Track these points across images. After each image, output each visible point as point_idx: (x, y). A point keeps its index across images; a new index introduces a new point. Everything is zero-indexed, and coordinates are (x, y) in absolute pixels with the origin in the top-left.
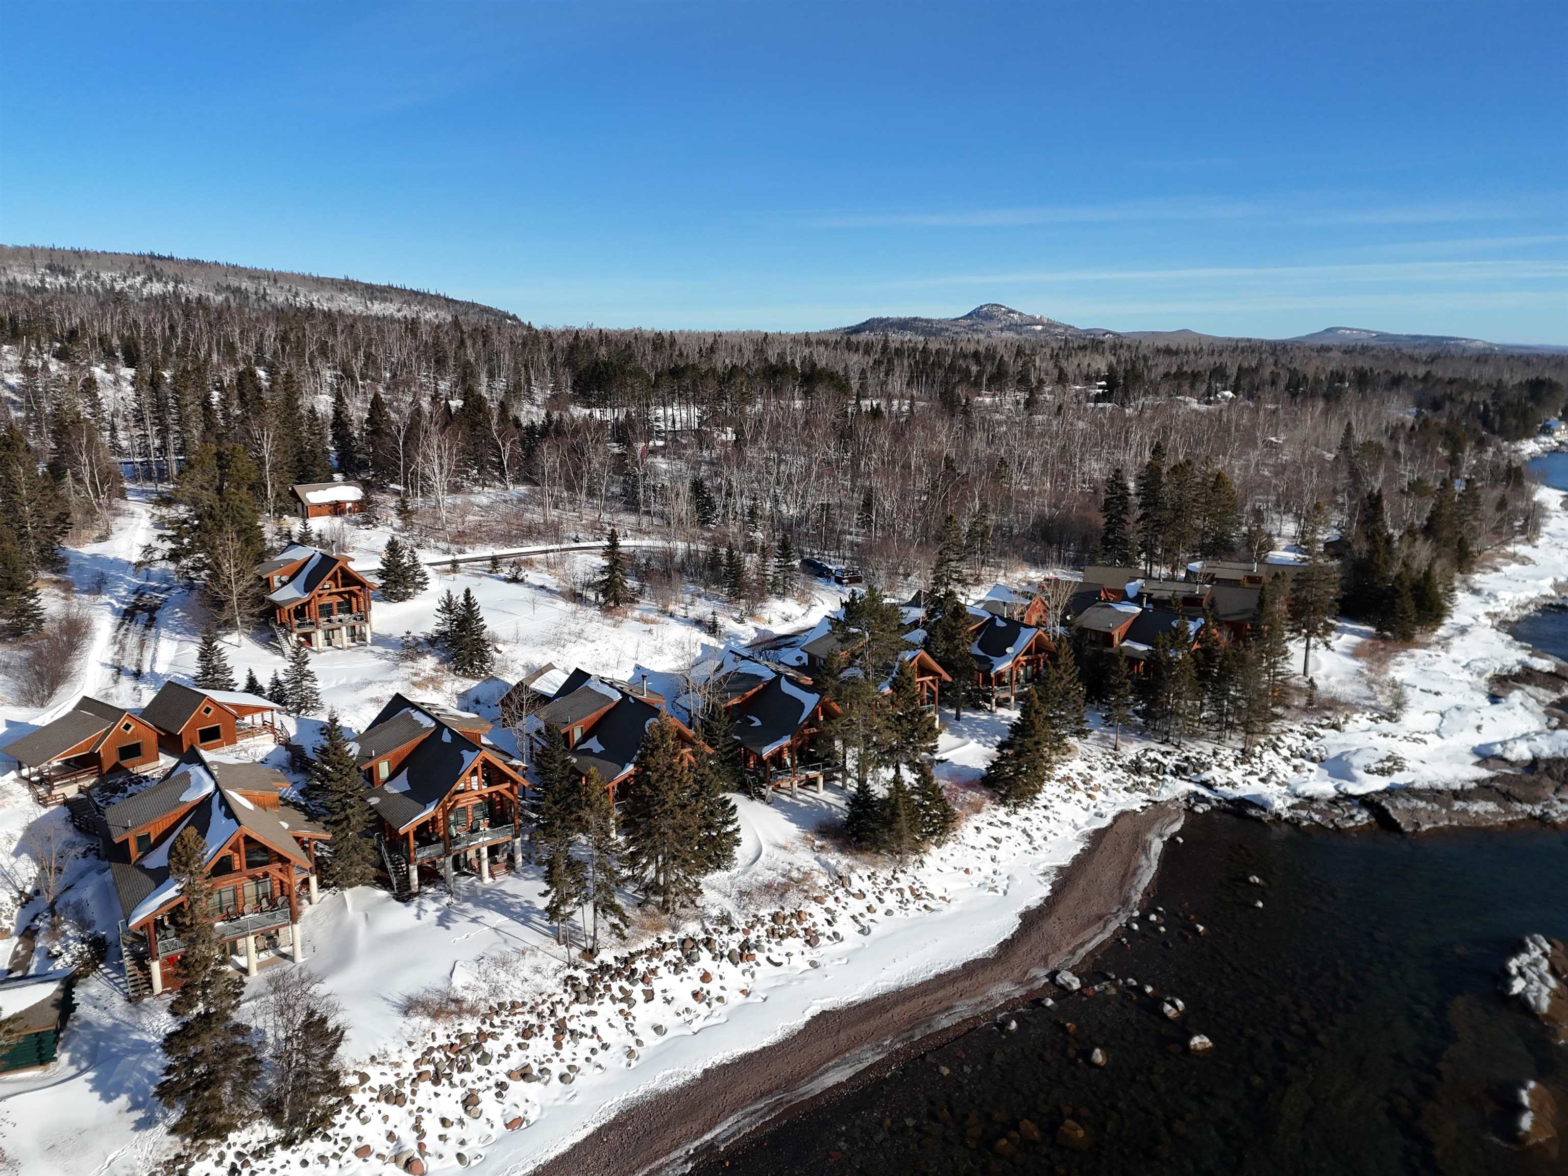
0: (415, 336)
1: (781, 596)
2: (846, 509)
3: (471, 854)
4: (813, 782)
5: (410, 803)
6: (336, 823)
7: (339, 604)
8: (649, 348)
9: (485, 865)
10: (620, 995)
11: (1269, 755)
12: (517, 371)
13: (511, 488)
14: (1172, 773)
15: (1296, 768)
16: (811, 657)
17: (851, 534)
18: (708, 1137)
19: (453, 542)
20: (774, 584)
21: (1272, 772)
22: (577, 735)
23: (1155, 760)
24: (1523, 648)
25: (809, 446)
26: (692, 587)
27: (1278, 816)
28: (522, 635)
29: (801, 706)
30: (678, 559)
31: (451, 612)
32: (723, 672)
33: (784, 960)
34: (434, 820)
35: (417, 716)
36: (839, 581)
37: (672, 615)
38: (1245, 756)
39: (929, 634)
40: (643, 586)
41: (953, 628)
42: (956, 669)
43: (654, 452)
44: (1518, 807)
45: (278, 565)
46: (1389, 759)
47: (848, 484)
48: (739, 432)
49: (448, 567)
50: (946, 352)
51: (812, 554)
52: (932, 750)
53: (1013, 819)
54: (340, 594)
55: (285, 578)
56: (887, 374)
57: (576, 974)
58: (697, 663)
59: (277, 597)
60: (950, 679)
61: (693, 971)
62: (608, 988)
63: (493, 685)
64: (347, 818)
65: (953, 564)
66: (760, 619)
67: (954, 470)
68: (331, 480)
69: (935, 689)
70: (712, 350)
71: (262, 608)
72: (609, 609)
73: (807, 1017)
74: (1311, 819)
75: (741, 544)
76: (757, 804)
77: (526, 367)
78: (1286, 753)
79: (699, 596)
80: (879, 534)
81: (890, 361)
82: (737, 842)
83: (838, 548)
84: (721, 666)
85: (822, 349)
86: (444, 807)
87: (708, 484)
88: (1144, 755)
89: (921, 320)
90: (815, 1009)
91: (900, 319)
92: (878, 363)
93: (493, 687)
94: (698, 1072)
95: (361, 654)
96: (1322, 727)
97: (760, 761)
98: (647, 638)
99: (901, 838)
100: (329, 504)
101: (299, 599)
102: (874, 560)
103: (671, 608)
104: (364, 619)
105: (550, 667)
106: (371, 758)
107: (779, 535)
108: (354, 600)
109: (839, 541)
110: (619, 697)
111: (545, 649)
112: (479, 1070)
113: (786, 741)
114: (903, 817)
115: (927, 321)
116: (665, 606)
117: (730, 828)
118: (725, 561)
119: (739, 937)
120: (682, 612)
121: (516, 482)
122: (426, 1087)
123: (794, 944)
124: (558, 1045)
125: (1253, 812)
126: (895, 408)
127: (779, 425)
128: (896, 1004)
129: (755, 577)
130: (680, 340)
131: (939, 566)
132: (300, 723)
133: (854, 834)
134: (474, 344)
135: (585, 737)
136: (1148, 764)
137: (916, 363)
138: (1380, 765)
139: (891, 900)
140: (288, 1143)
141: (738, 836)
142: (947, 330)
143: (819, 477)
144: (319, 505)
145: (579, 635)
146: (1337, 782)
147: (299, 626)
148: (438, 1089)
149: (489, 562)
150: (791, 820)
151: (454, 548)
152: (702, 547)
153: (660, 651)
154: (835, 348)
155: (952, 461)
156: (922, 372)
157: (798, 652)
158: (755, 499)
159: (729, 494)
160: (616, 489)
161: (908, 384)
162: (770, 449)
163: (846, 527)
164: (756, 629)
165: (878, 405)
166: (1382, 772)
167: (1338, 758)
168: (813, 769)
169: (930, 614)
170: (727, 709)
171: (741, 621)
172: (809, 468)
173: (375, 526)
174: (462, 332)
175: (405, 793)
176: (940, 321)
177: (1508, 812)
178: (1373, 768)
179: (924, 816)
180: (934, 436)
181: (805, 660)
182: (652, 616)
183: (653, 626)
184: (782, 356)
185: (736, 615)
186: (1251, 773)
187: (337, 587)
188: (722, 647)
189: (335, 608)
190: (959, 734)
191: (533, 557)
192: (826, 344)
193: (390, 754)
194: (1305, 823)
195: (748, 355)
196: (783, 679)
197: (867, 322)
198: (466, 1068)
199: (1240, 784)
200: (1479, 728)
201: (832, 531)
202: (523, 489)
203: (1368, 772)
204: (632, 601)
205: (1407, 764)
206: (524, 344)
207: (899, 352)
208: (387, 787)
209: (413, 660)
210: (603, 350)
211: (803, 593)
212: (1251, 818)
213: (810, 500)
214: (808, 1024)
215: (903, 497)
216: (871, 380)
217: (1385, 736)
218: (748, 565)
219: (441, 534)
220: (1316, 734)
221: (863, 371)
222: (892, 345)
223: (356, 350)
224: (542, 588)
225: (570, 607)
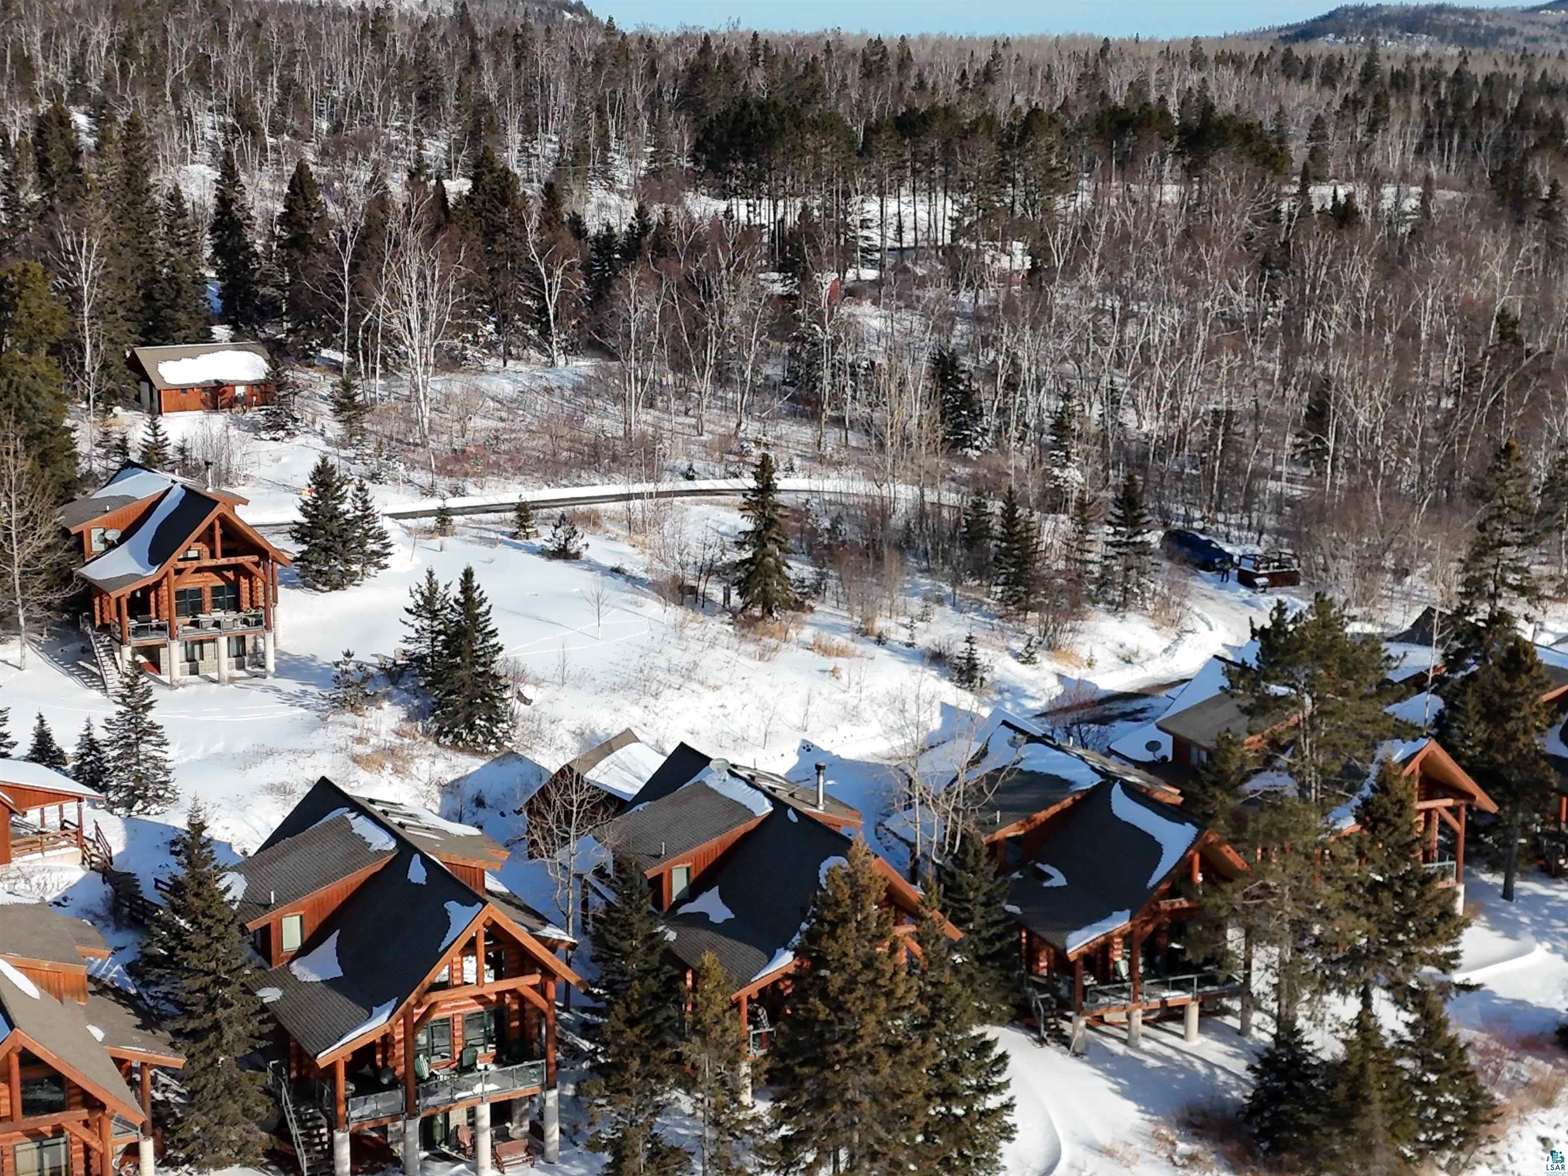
0: (380, 46)
1: (1118, 607)
2: (1269, 423)
4: (1174, 1014)
5: (338, 1000)
7: (216, 590)
8: (854, 72)
12: (580, 120)
13: (560, 362)
16: (1181, 745)
17: (1277, 477)
20: (1103, 582)
22: (679, 883)
25: (1192, 284)
26: (925, 582)
28: (573, 669)
30: (897, 521)
31: (434, 615)
32: (987, 767)
35: (360, 826)
36: (1247, 580)
37: (880, 641)
39: (1449, 704)
40: (822, 576)
41: (1504, 695)
42: (1507, 784)
43: (854, 292)
45: (100, 508)
47: (1276, 368)
48: (1038, 253)
49: (431, 522)
50: (1509, 82)
51: (1188, 519)
52: (1447, 963)
54: (217, 570)
55: (113, 535)
56: (1372, 128)
58: (931, 745)
59: (96, 571)
60: (1492, 808)
63: (512, 769)
65: (1510, 552)
66: (1069, 657)
67: (1518, 342)
69: (1459, 827)
70: (988, 75)
71: (68, 593)
72: (751, 622)
75: (1033, 490)
77: (600, 110)
79: (940, 601)
80: (1342, 480)
81: (1380, 102)
83: (1247, 508)
84: (983, 754)
85: (1228, 73)
87: (967, 362)
89: (1454, 11)
91: (1406, 10)
92: (1352, 104)
93: (511, 772)
95: (255, 693)
97: (1061, 962)
98: (827, 685)
100: (204, 387)
101: (137, 577)
102: (1330, 535)
103: (881, 624)
104: (263, 622)
105: (628, 737)
107: (1117, 477)
108: (244, 583)
109: (1250, 494)
110: (768, 808)
111: (618, 699)
113: (1120, 922)
114: (1377, 1105)
115: (1468, 13)
116: (867, 620)
118: (997, 528)
120: (903, 635)
121: (570, 350)
126: (1387, 203)
127: (1126, 237)
129: (1061, 565)
130: (920, 55)
131: (1477, 555)
134: (497, 63)
135: (695, 889)
137: (1440, 104)
142: (1512, 32)
143: (1211, 351)
145: (689, 673)
147: (137, 632)
149: (511, 516)
152: (950, 498)
153: (853, 715)
154: (1257, 71)
155: (1515, 323)
156: (1451, 126)
157: (1150, 732)
158: (1067, 397)
159: (1011, 385)
160: (774, 370)
161: (1419, 151)
162: (1105, 289)
163: (1267, 463)
164: (1061, 677)
165: (1349, 197)
168: (1176, 986)
169: (1453, 661)
170: (993, 845)
171: (1028, 659)
172: (1188, 331)
174: (474, 38)
176: (1496, 13)
179: (1423, 1105)
180: (1474, 268)
181: (1167, 749)
182: (840, 640)
183: (841, 662)
184: (1138, 88)
185: (1019, 646)
187: (213, 556)
188: (986, 712)
189: (208, 597)
190: (1511, 929)
191: (601, 507)
192: (1236, 61)
195: (1066, 86)
196: (1117, 788)
197: (1331, 15)
201: (1236, 469)
202: (585, 366)
204: (799, 606)
206: (598, 64)
207: (1400, 81)
209: (354, 709)
210: (759, 77)
211: (1166, 603)
213: (1187, 403)
215: (1399, 399)
216: (1335, 143)
218: (1046, 539)
221: (1318, 123)
222: (1386, 67)
223: (263, 74)
224: (617, 571)
225: (675, 613)
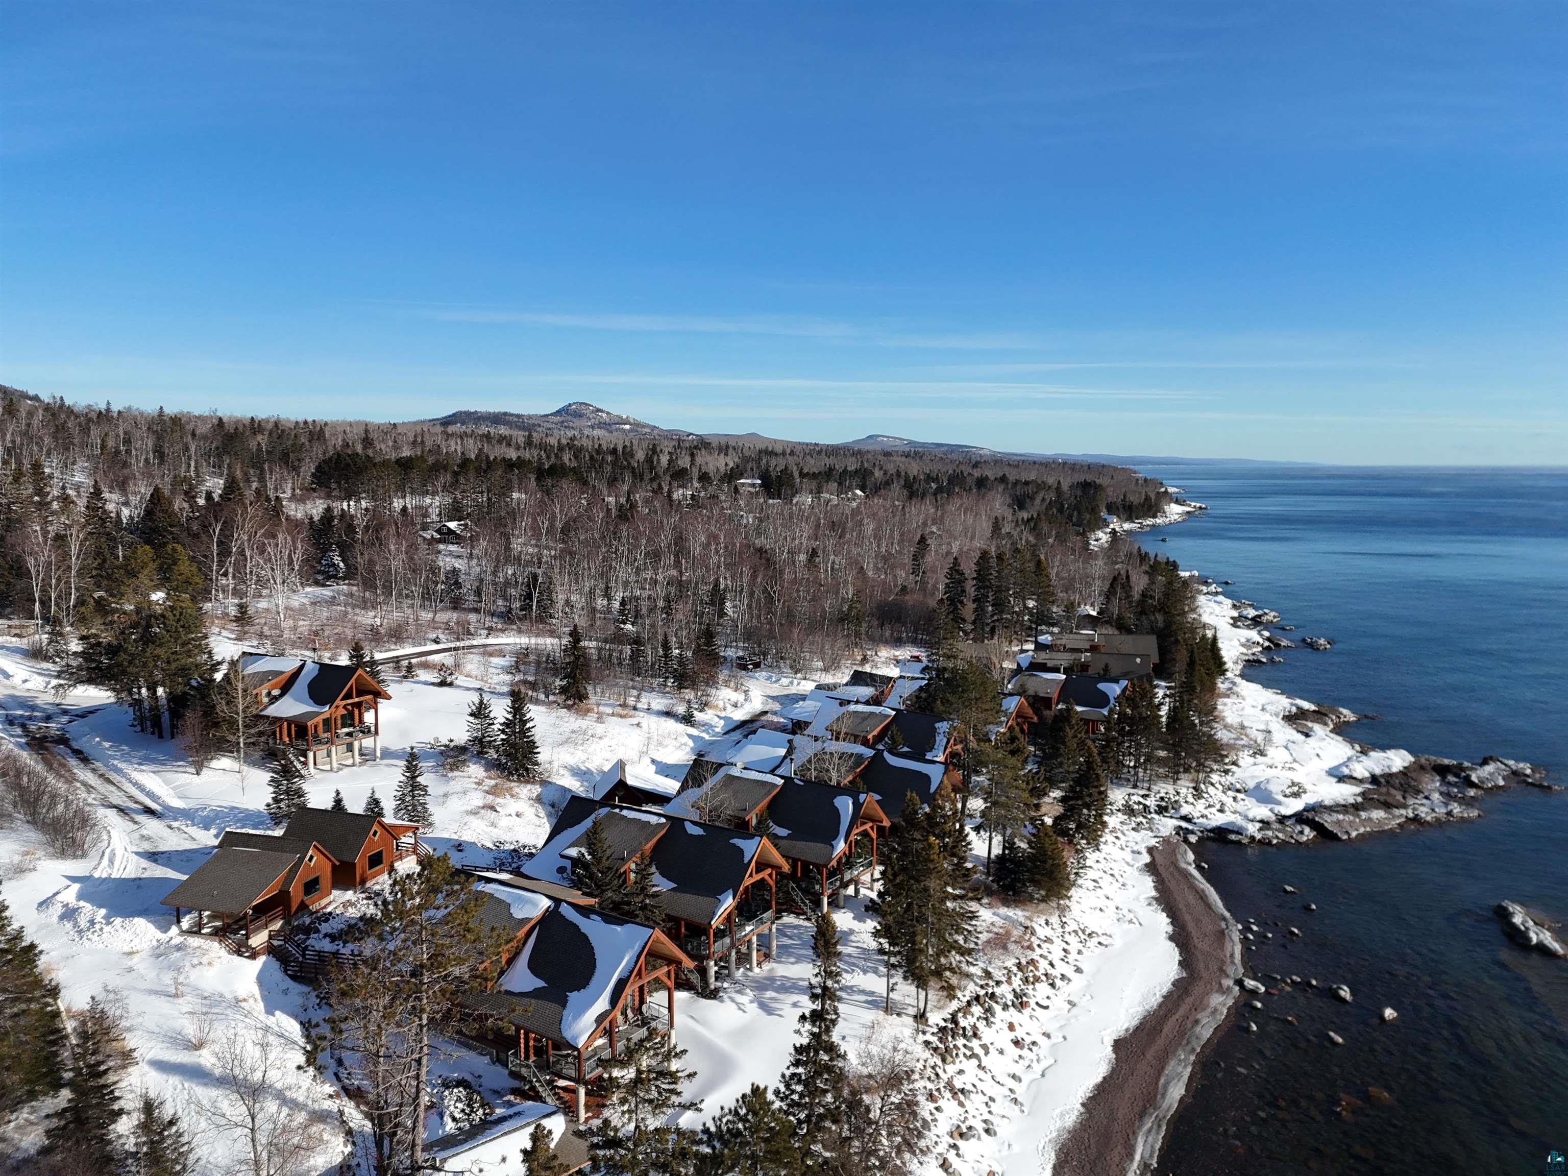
3: (744, 947)
7: (343, 717)
10: (968, 1053)
11: (1211, 790)
14: (1156, 812)
15: (1235, 799)
18: (1137, 1157)
21: (1223, 804)
23: (1140, 803)
24: (1276, 693)
27: (1252, 838)
33: (1049, 1003)
35: (630, 814)
38: (1198, 794)
44: (1397, 812)
46: (1291, 785)
57: (928, 1037)
59: (280, 711)
61: (1000, 1023)
73: (1110, 1047)
74: (1277, 837)
78: (1220, 788)
88: (1129, 799)
90: (1108, 1039)
94: (1079, 1107)
96: (1227, 764)
104: (373, 730)
110: (780, 780)
112: (929, 1136)
119: (1008, 988)
124: (961, 1104)
125: (1233, 837)
136: (1136, 807)
138: (1290, 790)
139: (1074, 941)
146: (1270, 806)
166: (1294, 795)
167: (1258, 786)
177: (1394, 817)
178: (1288, 792)
186: (1210, 806)
187: (352, 697)
193: (639, 854)
194: (1275, 841)
198: (921, 1135)
199: (1209, 815)
200: (1317, 756)
203: (1285, 796)
205: (1305, 787)
209: (457, 769)
212: (1232, 842)
214: (1113, 1052)
217: (1271, 767)
220: (1228, 771)
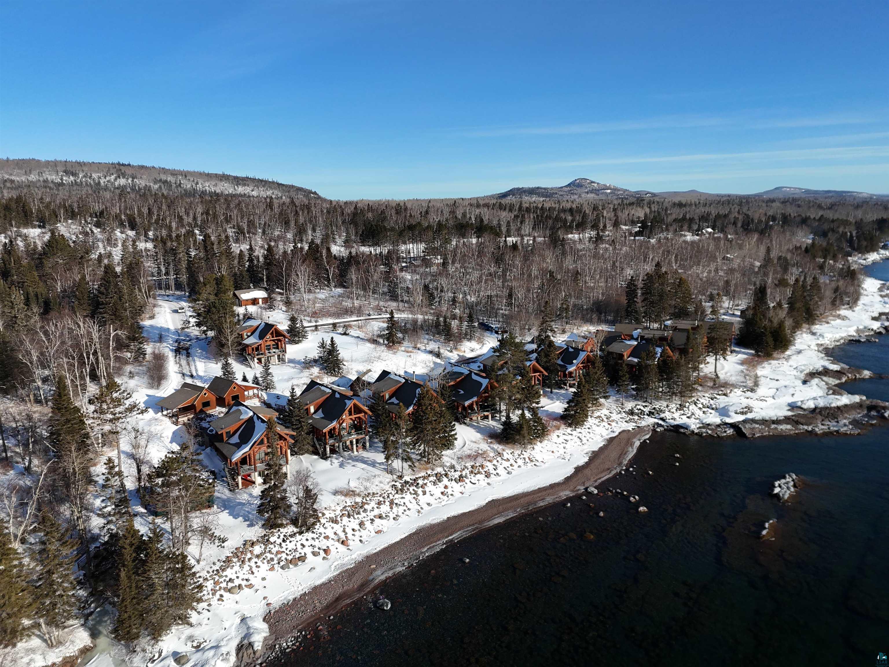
0: (272, 209)
1: (469, 340)
2: (500, 297)
3: (348, 443)
4: (486, 417)
6: (297, 429)
7: (273, 345)
8: (393, 212)
9: (355, 446)
10: (413, 492)
11: (692, 407)
13: (333, 289)
14: (647, 415)
15: (704, 412)
16: (485, 366)
17: (502, 310)
18: (450, 538)
19: (312, 317)
20: (466, 334)
21: (693, 414)
22: (387, 397)
23: (640, 409)
24: (828, 360)
25: (481, 267)
26: (427, 336)
27: (693, 432)
28: (354, 358)
29: (481, 384)
30: (419, 323)
31: (324, 347)
32: (446, 371)
33: (477, 482)
34: (334, 428)
35: (323, 388)
36: (497, 332)
37: (419, 349)
38: (681, 407)
39: (538, 355)
40: (404, 336)
41: (549, 352)
42: (550, 370)
44: (801, 427)
45: (246, 328)
46: (746, 408)
47: (501, 285)
48: (444, 258)
49: (313, 328)
50: (554, 209)
51: (483, 320)
52: (538, 403)
53: (574, 433)
54: (273, 340)
55: (249, 334)
56: (521, 223)
57: (396, 484)
58: (433, 369)
59: (247, 341)
60: (547, 375)
61: (441, 485)
62: (408, 489)
63: (344, 379)
64: (301, 426)
65: (548, 323)
66: (460, 350)
67: (554, 277)
68: (249, 288)
69: (541, 379)
71: (241, 347)
72: (390, 347)
73: (487, 501)
74: (707, 433)
75: (449, 315)
76: (463, 426)
77: (331, 225)
78: (700, 406)
79: (431, 340)
80: (516, 309)
81: (523, 216)
82: (456, 439)
83: (496, 317)
84: (445, 369)
86: (339, 423)
87: (432, 286)
88: (635, 407)
89: (542, 188)
90: (490, 499)
91: (530, 188)
92: (516, 217)
94: (445, 518)
95: (284, 367)
96: (719, 395)
97: (464, 408)
98: (409, 359)
99: (524, 437)
100: (252, 300)
101: (257, 343)
102: (513, 322)
103: (419, 346)
104: (285, 351)
105: (370, 371)
106: (307, 404)
107: (467, 311)
108: (279, 343)
109: (496, 313)
110: (404, 381)
111: (364, 364)
112: (363, 514)
113: (475, 399)
114: (525, 429)
115: (546, 189)
116: (415, 345)
117: (453, 433)
118: (442, 324)
119: (459, 473)
120: (424, 348)
121: (335, 287)
122: (345, 519)
123: (481, 477)
124: (391, 508)
125: (682, 430)
126: (525, 243)
127: (465, 255)
128: (522, 497)
129: (457, 331)
131: (542, 324)
132: (268, 395)
133: (505, 437)
135: (390, 398)
136: (637, 411)
137: (538, 216)
138: (742, 410)
139: (520, 462)
140: (301, 533)
141: (456, 437)
142: (556, 194)
143: (486, 281)
144: (247, 300)
145: (379, 358)
146: (722, 418)
147: (258, 355)
148: (350, 519)
149: (331, 326)
150: (478, 432)
151: (313, 319)
152: (431, 317)
153: (415, 365)
155: (553, 272)
156: (540, 222)
157: (479, 364)
158: (454, 293)
159: (442, 291)
160: (386, 290)
161: (533, 228)
163: (500, 307)
164: (458, 355)
165: (516, 241)
166: (742, 413)
167: (724, 408)
168: (487, 411)
169: (539, 346)
170: (449, 386)
171: (451, 352)
172: (481, 277)
173: (274, 310)
174: (296, 206)
175: (322, 418)
177: (797, 429)
178: (738, 411)
179: (534, 430)
180: (544, 259)
181: (482, 367)
182: (410, 349)
183: (411, 354)
184: (464, 214)
185: (449, 349)
186: (683, 414)
187: (273, 337)
188: (443, 363)
189: (272, 347)
190: (552, 399)
191: (353, 323)
192: (488, 206)
193: (315, 403)
194: (704, 434)
195: (446, 214)
196: (473, 374)
198: (359, 513)
199: (678, 419)
200: (793, 395)
201: (493, 308)
202: (340, 290)
203: (736, 413)
204: (400, 343)
205: (754, 409)
206: (329, 213)
207: (528, 210)
208: (314, 416)
209: (308, 369)
210: (370, 215)
211: (480, 338)
212: (681, 433)
213: (481, 294)
214: (487, 504)
216: (513, 227)
217: (747, 398)
218: (453, 325)
219: (305, 313)
220: (715, 398)
221: (509, 222)
222: (525, 205)
224: (358, 337)
225: (373, 346)
